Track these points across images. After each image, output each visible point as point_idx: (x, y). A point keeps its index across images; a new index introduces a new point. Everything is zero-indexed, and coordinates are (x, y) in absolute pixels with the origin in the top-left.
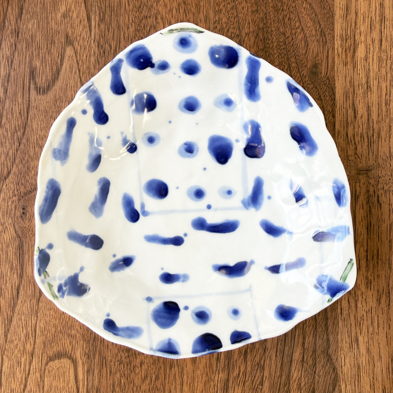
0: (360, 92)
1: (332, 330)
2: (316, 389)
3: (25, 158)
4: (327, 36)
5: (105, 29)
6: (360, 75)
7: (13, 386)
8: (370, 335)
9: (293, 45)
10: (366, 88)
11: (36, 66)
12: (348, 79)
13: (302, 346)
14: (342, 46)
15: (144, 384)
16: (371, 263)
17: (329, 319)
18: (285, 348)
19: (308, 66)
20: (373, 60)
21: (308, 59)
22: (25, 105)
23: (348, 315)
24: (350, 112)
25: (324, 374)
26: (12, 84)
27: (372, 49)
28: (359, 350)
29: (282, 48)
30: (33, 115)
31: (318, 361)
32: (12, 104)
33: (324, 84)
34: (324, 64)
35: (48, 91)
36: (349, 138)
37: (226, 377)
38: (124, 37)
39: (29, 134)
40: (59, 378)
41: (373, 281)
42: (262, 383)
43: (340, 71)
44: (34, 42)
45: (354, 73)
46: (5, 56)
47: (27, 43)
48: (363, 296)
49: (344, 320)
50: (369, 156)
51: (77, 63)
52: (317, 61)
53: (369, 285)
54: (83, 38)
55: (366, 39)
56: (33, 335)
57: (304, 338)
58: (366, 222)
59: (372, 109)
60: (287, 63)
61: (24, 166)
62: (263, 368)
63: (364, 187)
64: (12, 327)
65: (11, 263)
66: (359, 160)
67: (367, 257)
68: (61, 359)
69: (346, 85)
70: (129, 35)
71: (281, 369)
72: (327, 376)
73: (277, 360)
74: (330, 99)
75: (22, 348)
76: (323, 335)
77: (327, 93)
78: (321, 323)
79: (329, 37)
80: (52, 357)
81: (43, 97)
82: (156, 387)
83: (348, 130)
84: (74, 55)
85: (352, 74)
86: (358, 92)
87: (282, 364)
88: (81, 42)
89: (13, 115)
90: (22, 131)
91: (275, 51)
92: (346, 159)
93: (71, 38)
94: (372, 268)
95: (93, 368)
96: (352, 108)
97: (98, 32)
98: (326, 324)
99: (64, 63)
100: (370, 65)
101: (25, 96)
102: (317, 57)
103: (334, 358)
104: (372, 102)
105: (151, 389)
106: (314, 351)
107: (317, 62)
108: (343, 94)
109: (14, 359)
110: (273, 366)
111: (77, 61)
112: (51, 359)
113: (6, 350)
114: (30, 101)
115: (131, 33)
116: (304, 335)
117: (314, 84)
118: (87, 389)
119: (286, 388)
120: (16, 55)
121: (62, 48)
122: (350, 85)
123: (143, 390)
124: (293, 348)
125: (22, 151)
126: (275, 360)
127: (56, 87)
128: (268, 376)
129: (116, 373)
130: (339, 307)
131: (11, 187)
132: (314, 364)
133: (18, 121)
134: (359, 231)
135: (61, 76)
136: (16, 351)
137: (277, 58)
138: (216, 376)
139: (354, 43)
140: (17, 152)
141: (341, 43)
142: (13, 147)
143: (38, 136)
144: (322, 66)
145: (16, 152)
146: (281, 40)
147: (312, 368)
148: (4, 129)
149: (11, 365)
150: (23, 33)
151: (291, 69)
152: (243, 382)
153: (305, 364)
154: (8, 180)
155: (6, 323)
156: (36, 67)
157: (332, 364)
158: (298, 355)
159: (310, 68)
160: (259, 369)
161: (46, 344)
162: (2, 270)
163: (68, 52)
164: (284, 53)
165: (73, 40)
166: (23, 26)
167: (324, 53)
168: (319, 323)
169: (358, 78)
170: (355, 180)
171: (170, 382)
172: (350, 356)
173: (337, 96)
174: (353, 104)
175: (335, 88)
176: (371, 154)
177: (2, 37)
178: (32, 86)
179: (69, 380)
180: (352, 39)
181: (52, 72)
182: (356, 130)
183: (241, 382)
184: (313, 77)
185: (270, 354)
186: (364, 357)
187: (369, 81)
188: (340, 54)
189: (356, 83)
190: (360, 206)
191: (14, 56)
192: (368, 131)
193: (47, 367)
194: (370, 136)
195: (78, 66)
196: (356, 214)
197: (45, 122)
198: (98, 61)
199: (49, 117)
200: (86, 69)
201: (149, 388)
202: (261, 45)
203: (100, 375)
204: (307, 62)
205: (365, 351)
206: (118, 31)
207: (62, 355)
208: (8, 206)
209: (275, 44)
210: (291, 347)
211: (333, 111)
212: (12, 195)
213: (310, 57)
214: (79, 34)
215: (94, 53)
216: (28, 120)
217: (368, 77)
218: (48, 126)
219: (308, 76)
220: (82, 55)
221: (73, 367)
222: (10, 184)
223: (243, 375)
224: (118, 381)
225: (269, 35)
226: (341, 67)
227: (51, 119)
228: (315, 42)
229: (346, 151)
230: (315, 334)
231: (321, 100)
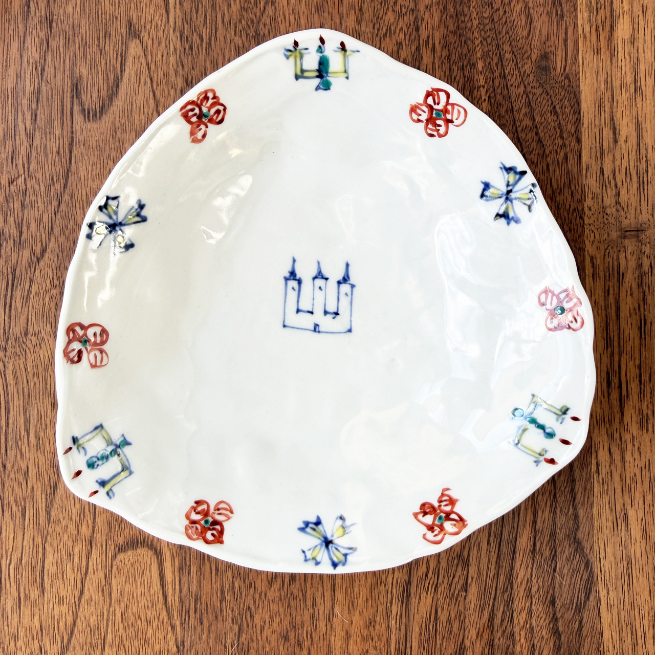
0: (623, 98)
1: (582, 499)
2: (557, 598)
3: (69, 226)
4: (563, 6)
5: (191, 8)
6: (623, 68)
7: (63, 593)
8: (647, 508)
9: (506, 22)
10: (633, 91)
11: (81, 74)
12: (602, 77)
13: (532, 526)
14: (589, 21)
15: (272, 589)
16: (648, 388)
17: (577, 481)
18: (504, 529)
19: (532, 57)
20: (645, 43)
21: (532, 46)
22: (66, 140)
23: (609, 474)
24: (607, 133)
25: (570, 573)
26: (43, 106)
27: (642, 23)
28: (629, 532)
29: (488, 27)
30: (79, 155)
31: (559, 550)
32: (44, 138)
33: (562, 86)
34: (559, 52)
35: (102, 115)
36: (606, 176)
37: (406, 577)
38: (223, 22)
39: (74, 186)
40: (135, 580)
41: (651, 417)
42: (465, 588)
43: (587, 64)
44: (76, 35)
45: (611, 65)
46: (31, 61)
47: (66, 38)
48: (635, 443)
49: (603, 484)
50: (640, 206)
51: (147, 67)
52: (547, 47)
53: (645, 424)
54: (157, 26)
55: (632, 7)
56: (91, 511)
57: (535, 514)
58: (638, 318)
59: (643, 126)
60: (496, 55)
61: (67, 239)
62: (467, 564)
63: (633, 260)
64: (57, 499)
65: (52, 396)
66: (623, 213)
67: (640, 376)
68: (136, 549)
69: (598, 87)
70: (230, 17)
71: (498, 564)
72: (575, 576)
73: (491, 551)
74: (572, 111)
75: (74, 532)
76: (567, 508)
77: (566, 102)
78: (563, 488)
79: (568, 6)
80: (122, 546)
81: (94, 125)
82: (291, 594)
83: (603, 162)
84: (142, 54)
85: (609, 68)
86: (619, 98)
87: (498, 557)
88: (153, 31)
89: (46, 156)
90: (62, 181)
91: (476, 34)
92: (601, 213)
93: (137, 27)
94: (649, 396)
95: (188, 564)
96: (609, 125)
97: (180, 15)
98: (572, 490)
99: (126, 69)
100: (639, 51)
101: (65, 124)
102: (547, 40)
103: (587, 546)
104: (644, 114)
105: (283, 597)
106: (553, 535)
107: (548, 50)
108: (593, 103)
109: (62, 549)
110: (484, 560)
111: (148, 64)
112: (121, 549)
113: (49, 536)
114: (74, 132)
115: (235, 13)
116: (535, 508)
117: (543, 87)
118: (180, 598)
119: (506, 596)
120: (49, 58)
121: (122, 43)
122: (606, 86)
123: (271, 599)
124: (517, 529)
125: (64, 214)
126: (487, 550)
127: (115, 108)
128: (475, 576)
129: (226, 571)
130: (594, 462)
131: (49, 273)
132: (554, 556)
133: (55, 166)
134: (627, 333)
135: (122, 90)
136: (66, 537)
137: (480, 45)
138: (389, 576)
139: (612, 15)
140: (55, 217)
141: (590, 16)
142: (49, 208)
143: (88, 189)
144: (557, 56)
145: (53, 216)
146: (485, 15)
147: (550, 563)
148: (34, 180)
149: (57, 560)
150: (59, 21)
151: (504, 64)
152: (434, 587)
153: (538, 557)
154: (42, 262)
155: (48, 492)
156: (81, 77)
157: (583, 555)
158: (526, 541)
159: (536, 61)
160: (460, 564)
161: (113, 526)
162: (39, 408)
163: (133, 50)
164: (491, 37)
165: (140, 30)
166: (59, 10)
167: (560, 35)
168: (560, 489)
169: (619, 74)
170: (617, 247)
171: (314, 585)
172: (614, 542)
173: (584, 106)
174: (612, 119)
175: (580, 92)
176: (644, 203)
177: (26, 29)
178: (76, 108)
179: (151, 582)
180: (608, 8)
181: (108, 84)
182: (617, 163)
183: (430, 585)
184: (542, 75)
185: (479, 540)
186: (638, 544)
187: (639, 79)
188: (588, 35)
189: (616, 84)
190: (627, 291)
191: (45, 60)
192: (639, 163)
193: (114, 563)
194: (641, 173)
195: (149, 72)
196: (620, 304)
197: (99, 166)
198: (181, 62)
199: (105, 158)
200: (162, 76)
201: (281, 595)
202: (452, 25)
203: (201, 574)
204: (531, 49)
205: (640, 534)
206: (213, 11)
207: (137, 542)
208: (44, 305)
209: (475, 23)
210: (513, 527)
211: (577, 131)
212: (50, 286)
213: (536, 42)
214: (150, 19)
215: (175, 49)
216: (71, 164)
217: (636, 73)
218: (103, 173)
219: (533, 75)
220: (154, 54)
221: (156, 562)
222: (46, 269)
223: (433, 574)
224: (230, 584)
225: (465, 7)
226: (589, 56)
227: (109, 161)
228: (544, 15)
229: (601, 198)
230: (554, 506)
231: (556, 113)
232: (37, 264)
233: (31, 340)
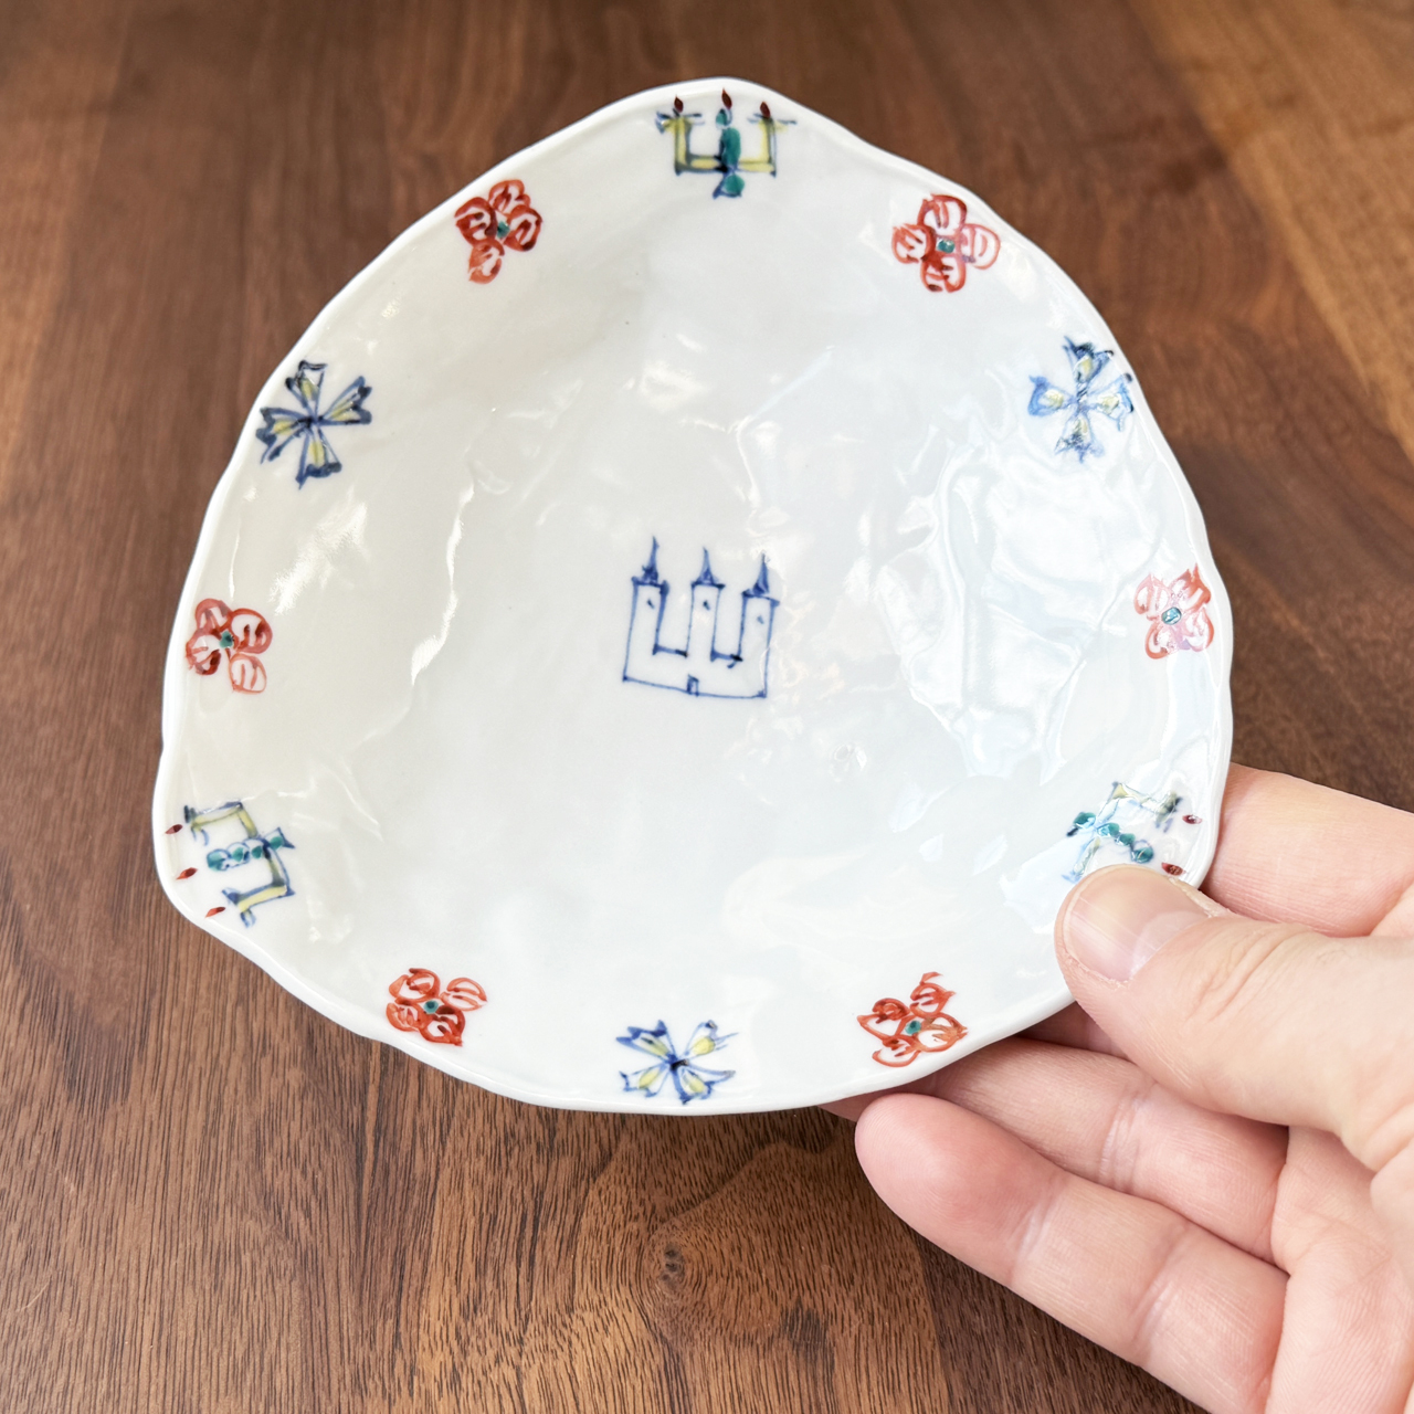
232: (591, 1180)
233: (583, 1320)
